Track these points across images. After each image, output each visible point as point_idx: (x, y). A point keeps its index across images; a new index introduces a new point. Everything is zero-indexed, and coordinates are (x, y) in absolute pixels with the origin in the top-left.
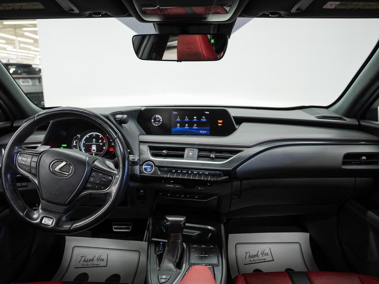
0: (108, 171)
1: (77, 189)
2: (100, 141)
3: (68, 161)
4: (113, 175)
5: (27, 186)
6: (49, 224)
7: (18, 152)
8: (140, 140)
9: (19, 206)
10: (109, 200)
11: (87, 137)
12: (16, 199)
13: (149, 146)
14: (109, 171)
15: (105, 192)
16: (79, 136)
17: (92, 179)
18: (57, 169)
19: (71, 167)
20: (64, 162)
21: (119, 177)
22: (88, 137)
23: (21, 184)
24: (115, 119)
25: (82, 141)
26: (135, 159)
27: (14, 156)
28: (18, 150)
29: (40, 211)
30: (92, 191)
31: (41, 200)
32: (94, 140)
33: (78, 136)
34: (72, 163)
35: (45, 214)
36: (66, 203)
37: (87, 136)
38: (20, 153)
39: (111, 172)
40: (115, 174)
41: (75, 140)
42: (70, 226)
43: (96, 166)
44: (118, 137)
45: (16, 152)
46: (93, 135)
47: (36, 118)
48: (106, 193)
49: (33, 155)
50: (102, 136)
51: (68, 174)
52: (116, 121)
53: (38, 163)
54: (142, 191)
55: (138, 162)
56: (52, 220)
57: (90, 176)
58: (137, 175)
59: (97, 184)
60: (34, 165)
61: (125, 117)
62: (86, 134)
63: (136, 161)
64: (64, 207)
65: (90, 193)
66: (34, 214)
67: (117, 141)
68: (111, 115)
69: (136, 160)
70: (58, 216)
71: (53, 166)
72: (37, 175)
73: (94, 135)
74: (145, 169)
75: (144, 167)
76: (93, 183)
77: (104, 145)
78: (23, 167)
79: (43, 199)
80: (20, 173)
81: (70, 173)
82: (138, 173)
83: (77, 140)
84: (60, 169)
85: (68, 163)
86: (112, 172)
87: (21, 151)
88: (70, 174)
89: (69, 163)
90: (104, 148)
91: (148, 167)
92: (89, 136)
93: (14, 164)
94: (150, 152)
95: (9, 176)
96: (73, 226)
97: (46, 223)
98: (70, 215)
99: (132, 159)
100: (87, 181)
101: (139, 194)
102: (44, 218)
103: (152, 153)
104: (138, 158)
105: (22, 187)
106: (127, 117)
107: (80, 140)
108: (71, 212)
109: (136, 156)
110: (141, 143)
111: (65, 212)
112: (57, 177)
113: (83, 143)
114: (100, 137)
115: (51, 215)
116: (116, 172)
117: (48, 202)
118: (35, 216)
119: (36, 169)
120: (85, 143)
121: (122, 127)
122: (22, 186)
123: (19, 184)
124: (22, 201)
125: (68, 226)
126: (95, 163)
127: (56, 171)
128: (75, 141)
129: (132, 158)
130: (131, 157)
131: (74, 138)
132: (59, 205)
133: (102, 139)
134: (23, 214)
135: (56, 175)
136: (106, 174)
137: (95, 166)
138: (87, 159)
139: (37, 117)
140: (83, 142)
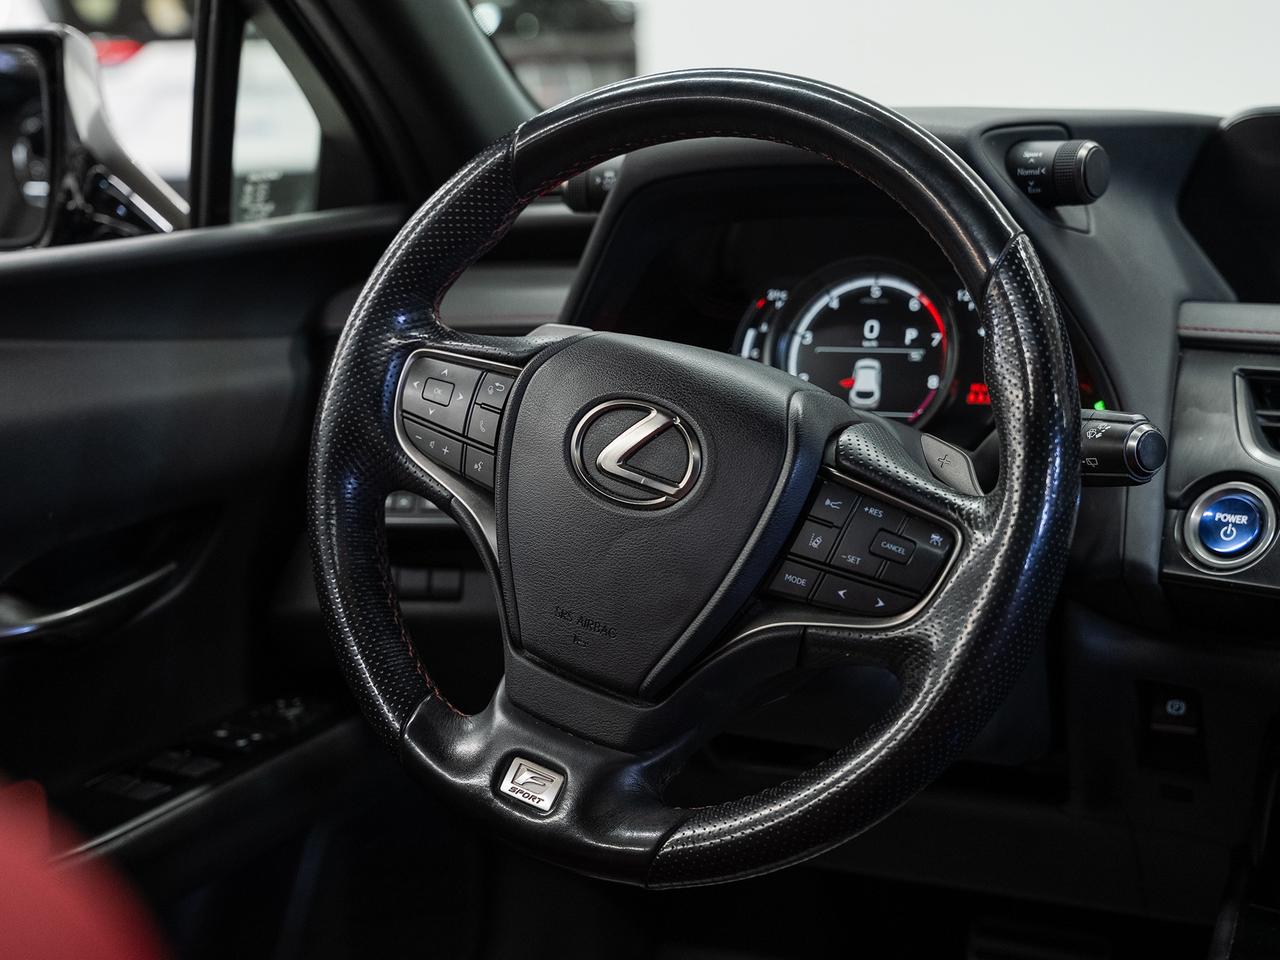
0: (925, 493)
1: (717, 596)
2: (911, 334)
3: (678, 408)
4: (955, 522)
5: (455, 596)
6: (541, 805)
7: (406, 350)
8: (1184, 332)
9: (387, 670)
10: (916, 687)
11: (827, 308)
12: (376, 629)
13: (1247, 375)
14: (933, 497)
15: (891, 634)
16: (778, 297)
17: (819, 540)
18: (610, 455)
19: (694, 454)
20: (654, 413)
21: (997, 542)
22: (835, 305)
23: (430, 579)
24: (1012, 166)
25: (794, 333)
26: (1123, 437)
27: (386, 370)
28: (405, 338)
29: (499, 718)
30: (814, 623)
31: (509, 649)
32: (872, 329)
33: (774, 301)
34: (702, 420)
35: (518, 740)
36: (648, 679)
37: (832, 299)
38: (421, 356)
39: (942, 501)
40: (971, 519)
41: (756, 325)
42: (655, 835)
43: (847, 457)
44: (1012, 262)
45: (399, 348)
46: (866, 291)
47: (518, 144)
48: (901, 640)
49: (486, 366)
50: (926, 301)
51: (672, 490)
52: (1021, 182)
53: (509, 416)
54: (1176, 707)
55: (1148, 460)
56: (558, 780)
57: (804, 515)
58: (1140, 569)
59: (847, 574)
60: (484, 425)
61: (1083, 153)
62: (823, 288)
63: (1130, 452)
64: (633, 707)
65: (795, 632)
66: (462, 734)
67: (1000, 286)
68: (990, 140)
69: (1133, 443)
70: (591, 760)
71: (591, 436)
72: (498, 490)
73: (876, 293)
74: (1208, 532)
75: (1195, 516)
76: (825, 567)
77: (933, 361)
78: (428, 439)
79: (518, 646)
80: (410, 474)
81: (682, 485)
82: (1150, 556)
83: (764, 328)
84: (626, 459)
85: (678, 421)
86: (952, 505)
87: (423, 345)
88: (681, 494)
89: (684, 421)
90: (933, 382)
91: (1231, 518)
92: (843, 298)
93: (379, 419)
94: (1253, 418)
95: (351, 486)
96: (678, 836)
97: (519, 796)
98: (663, 765)
99: (1108, 436)
100: (780, 548)
101: (1156, 727)
102: (517, 761)
103: (1265, 429)
104: (1146, 428)
105: (429, 595)
106: (1093, 154)
107: (785, 323)
108: (674, 748)
109: (1136, 417)
110: (1190, 354)
111: (639, 744)
112: (607, 507)
113: (801, 345)
114: (914, 306)
115: (555, 747)
116: (975, 506)
117: (549, 669)
118: (467, 747)
119: (496, 454)
120: (816, 342)
121: (1059, 223)
122: (429, 588)
123: (411, 579)
124: (405, 644)
125: (646, 834)
126: (844, 438)
127: (601, 469)
128: (751, 335)
129: (1101, 425)
130: (1098, 420)
131: (748, 316)
132: (607, 695)
133: (922, 320)
134: (403, 720)
135: (600, 496)
136: (910, 514)
137: (845, 453)
138: (797, 404)
139: (523, 134)
140: (803, 337)
